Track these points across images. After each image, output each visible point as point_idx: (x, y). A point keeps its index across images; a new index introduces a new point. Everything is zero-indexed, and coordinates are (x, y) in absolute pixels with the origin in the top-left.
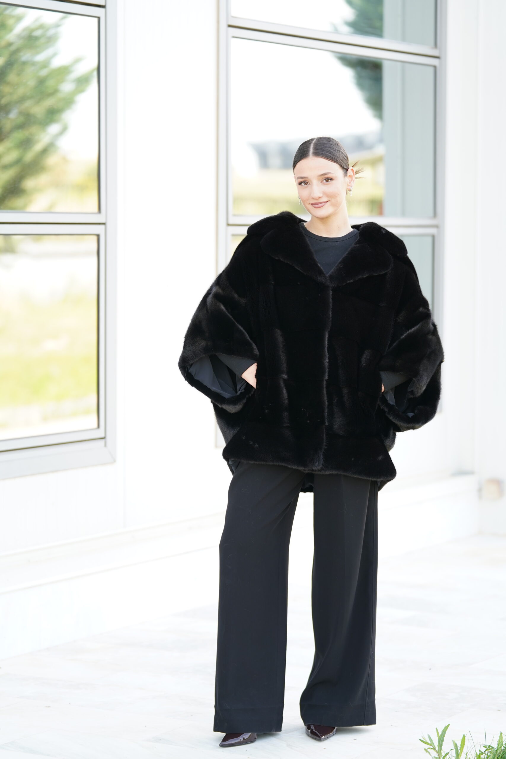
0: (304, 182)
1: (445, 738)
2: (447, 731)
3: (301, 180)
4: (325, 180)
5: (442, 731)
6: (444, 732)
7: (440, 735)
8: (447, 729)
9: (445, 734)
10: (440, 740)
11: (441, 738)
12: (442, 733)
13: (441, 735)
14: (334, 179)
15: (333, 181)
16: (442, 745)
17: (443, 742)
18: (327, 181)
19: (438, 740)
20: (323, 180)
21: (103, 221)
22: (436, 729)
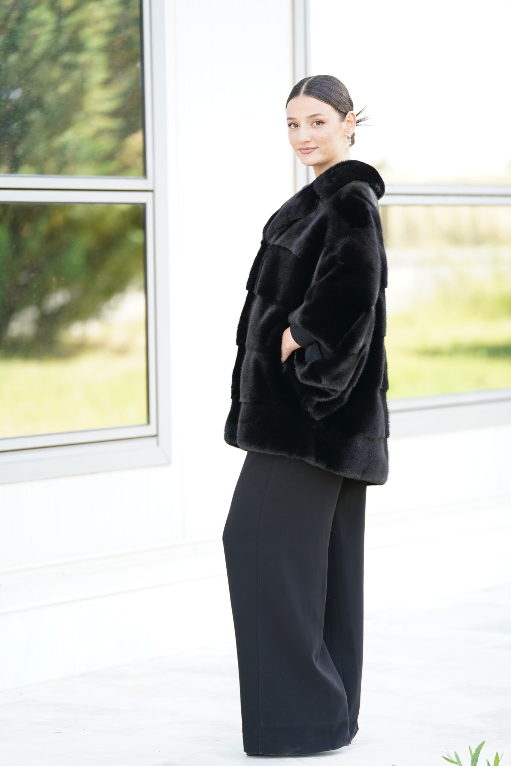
0: (294, 124)
2: (482, 749)
3: (290, 121)
4: (315, 123)
5: (476, 750)
6: (478, 751)
7: (473, 754)
9: (479, 753)
10: (474, 759)
11: (475, 757)
12: (476, 752)
13: (475, 754)
14: (325, 122)
15: (324, 125)
17: (478, 763)
18: (318, 124)
19: (471, 760)
20: (314, 123)
21: (150, 188)
22: (469, 746)
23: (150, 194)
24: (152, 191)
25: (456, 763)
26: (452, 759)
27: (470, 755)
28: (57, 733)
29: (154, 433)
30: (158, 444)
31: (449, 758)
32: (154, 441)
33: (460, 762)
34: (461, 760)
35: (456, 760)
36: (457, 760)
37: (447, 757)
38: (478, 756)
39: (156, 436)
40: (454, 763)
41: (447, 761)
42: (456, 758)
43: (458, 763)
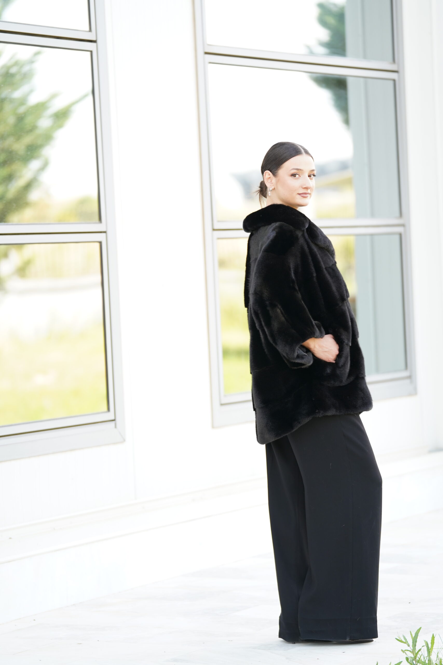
1: (418, 640)
2: (419, 633)
6: (417, 634)
7: (413, 637)
8: (419, 632)
10: (414, 641)
11: (415, 639)
12: (415, 635)
13: (415, 637)
16: (415, 645)
17: (417, 643)
19: (412, 641)
22: (410, 632)
25: (405, 643)
26: (401, 640)
27: (411, 637)
29: (113, 418)
30: (116, 427)
32: (112, 424)
33: (407, 642)
34: (407, 640)
35: (404, 641)
36: (405, 640)
37: (398, 638)
38: (417, 638)
39: (114, 420)
40: (403, 643)
41: (398, 642)
42: (404, 639)
43: (406, 642)
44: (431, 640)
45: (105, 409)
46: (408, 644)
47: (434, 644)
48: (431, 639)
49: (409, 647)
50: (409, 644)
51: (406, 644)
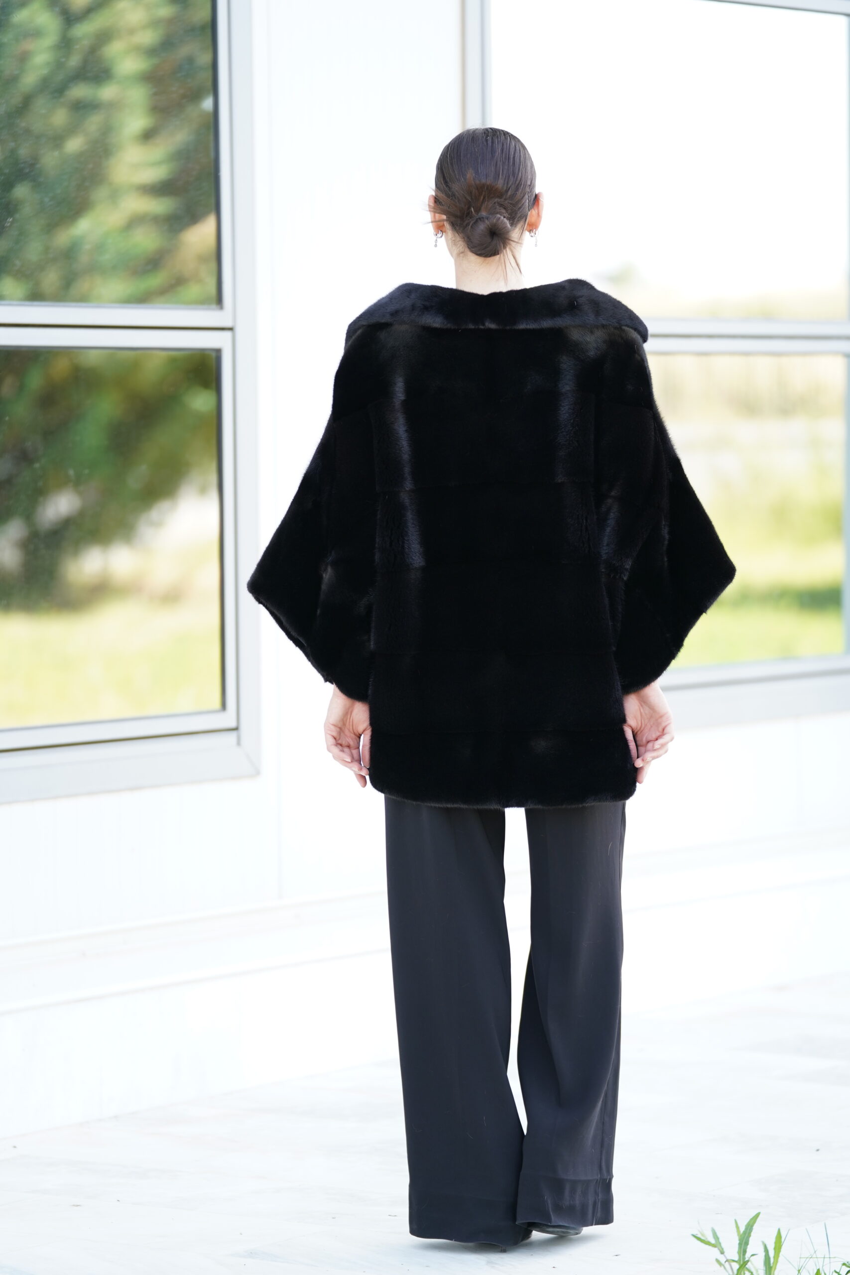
1: (751, 1239)
2: (755, 1225)
5: (746, 1226)
6: (750, 1227)
7: (742, 1232)
8: (754, 1222)
9: (752, 1231)
10: (743, 1241)
11: (744, 1237)
12: (746, 1229)
13: (745, 1232)
16: (745, 1250)
17: (748, 1246)
19: (737, 1242)
21: (228, 324)
23: (228, 334)
24: (231, 329)
25: (714, 1246)
26: (707, 1239)
27: (736, 1234)
28: (74, 1205)
29: (233, 724)
30: (239, 743)
31: (703, 1238)
32: (232, 737)
33: (720, 1243)
34: (721, 1240)
35: (713, 1241)
36: (716, 1241)
37: (699, 1236)
38: (749, 1236)
39: (236, 729)
40: (709, 1245)
41: (699, 1242)
42: (714, 1238)
43: (717, 1245)
44: (775, 1243)
45: (217, 704)
46: (720, 1248)
47: (780, 1251)
48: (773, 1240)
49: (722, 1255)
50: (723, 1249)
51: (716, 1249)
